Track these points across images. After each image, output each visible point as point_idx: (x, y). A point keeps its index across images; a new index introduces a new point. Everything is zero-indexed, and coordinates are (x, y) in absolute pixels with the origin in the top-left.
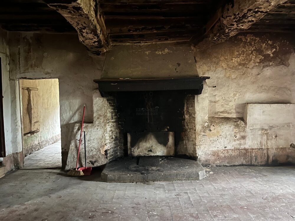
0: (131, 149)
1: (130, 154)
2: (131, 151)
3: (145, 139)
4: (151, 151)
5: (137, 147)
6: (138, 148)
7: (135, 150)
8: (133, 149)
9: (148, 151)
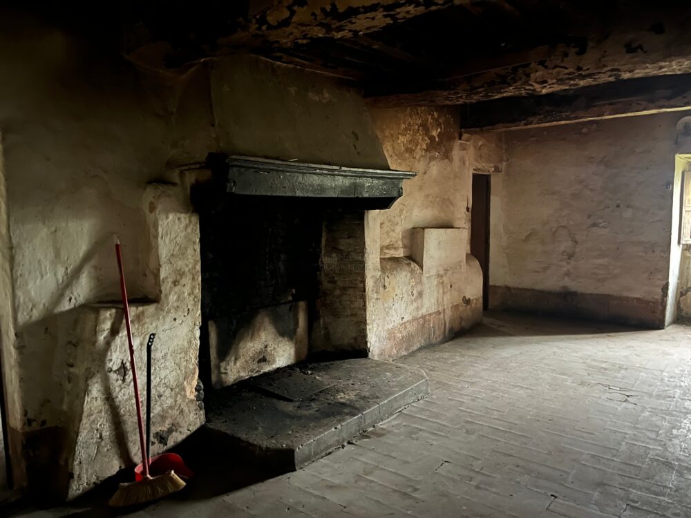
0: (218, 367)
1: (216, 383)
2: (220, 373)
3: (250, 332)
4: (264, 360)
5: (233, 358)
6: (236, 359)
7: (228, 367)
8: (223, 364)
9: (259, 361)
